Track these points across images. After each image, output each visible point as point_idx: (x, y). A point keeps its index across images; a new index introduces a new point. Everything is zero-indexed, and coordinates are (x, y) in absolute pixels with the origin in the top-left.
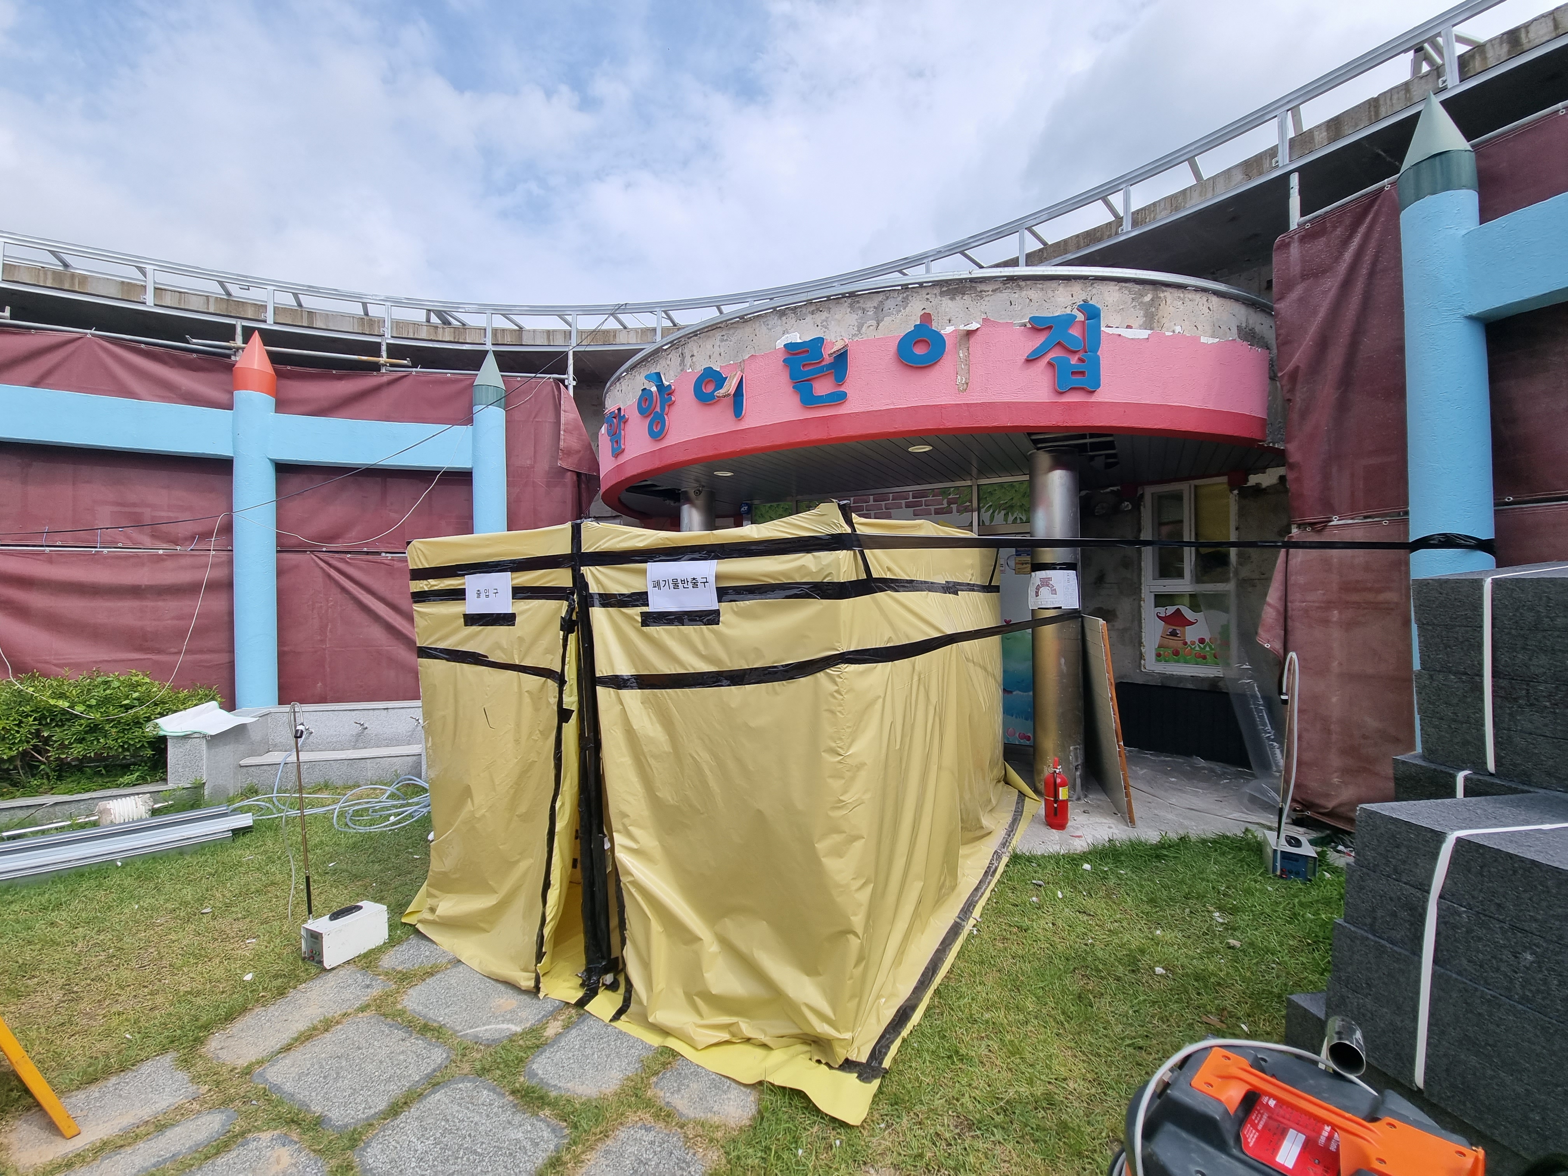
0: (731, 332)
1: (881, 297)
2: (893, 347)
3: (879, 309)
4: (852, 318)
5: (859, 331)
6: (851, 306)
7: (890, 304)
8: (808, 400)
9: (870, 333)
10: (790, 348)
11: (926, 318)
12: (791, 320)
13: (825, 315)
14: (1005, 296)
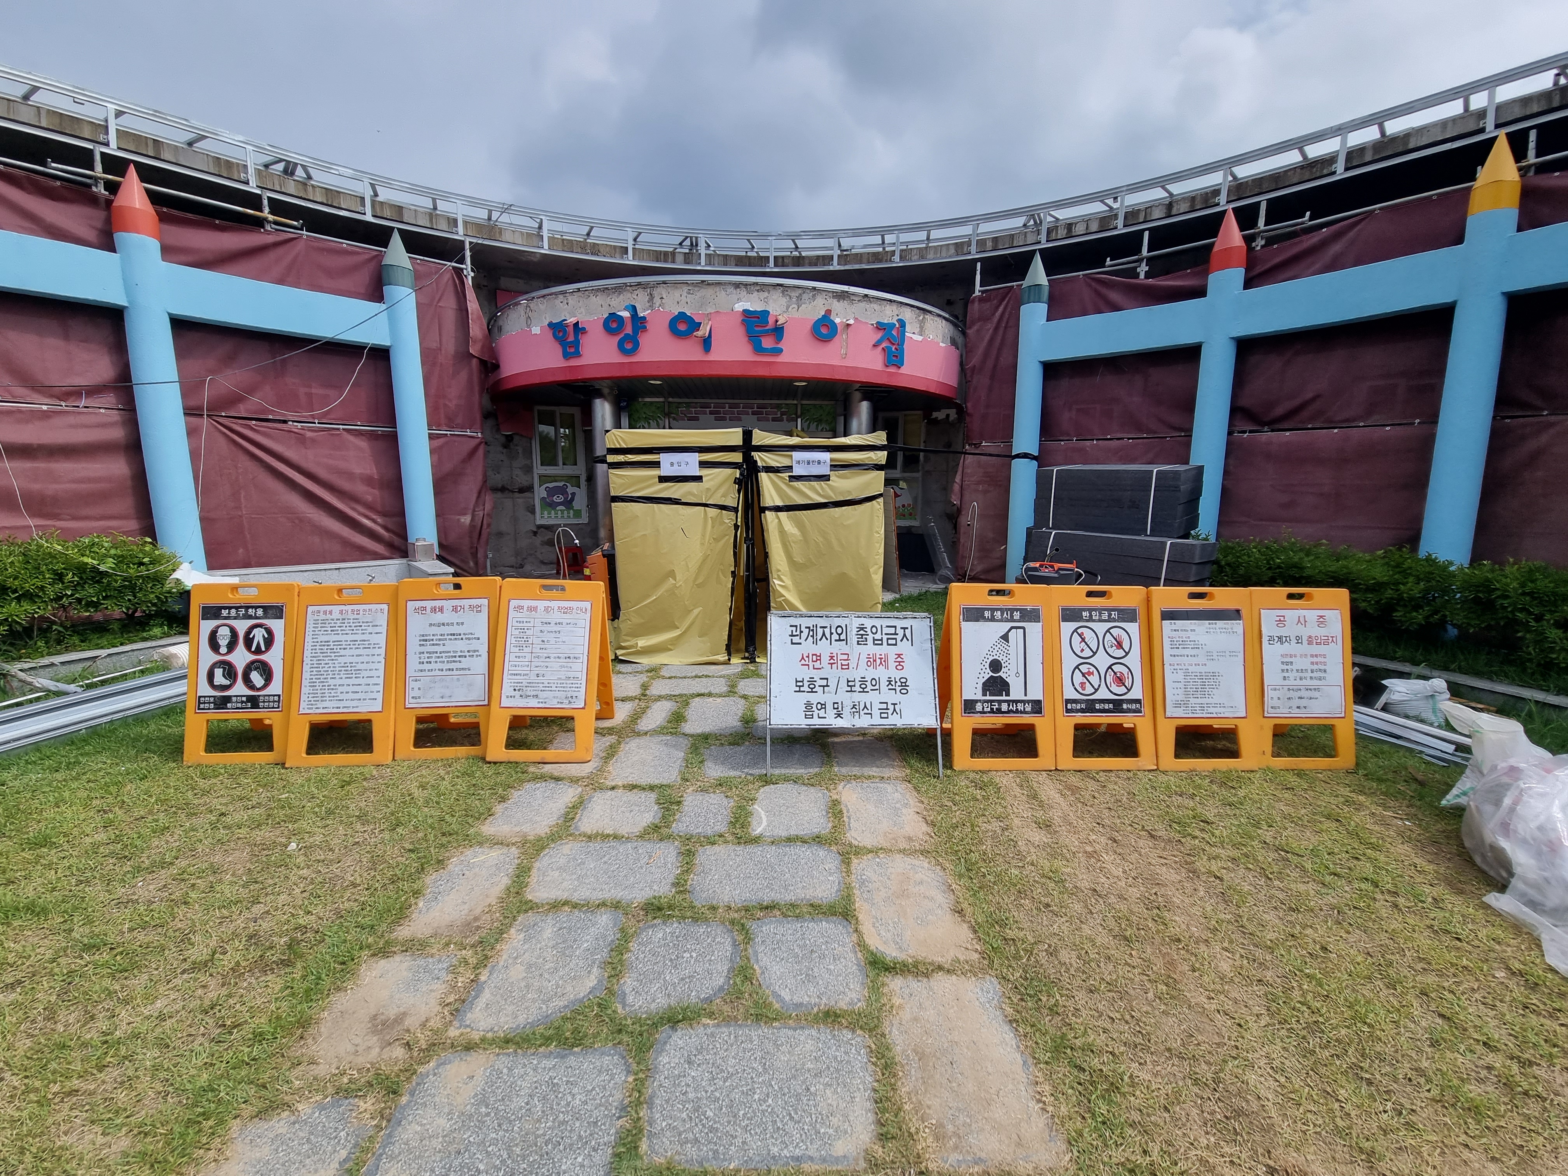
0: (696, 289)
1: (800, 291)
2: (809, 326)
3: (799, 298)
4: (783, 301)
5: (787, 309)
6: (783, 292)
7: (805, 296)
8: (758, 349)
9: (794, 313)
10: (746, 312)
11: (829, 312)
12: (743, 292)
13: (766, 294)
14: (863, 305)
